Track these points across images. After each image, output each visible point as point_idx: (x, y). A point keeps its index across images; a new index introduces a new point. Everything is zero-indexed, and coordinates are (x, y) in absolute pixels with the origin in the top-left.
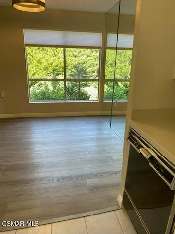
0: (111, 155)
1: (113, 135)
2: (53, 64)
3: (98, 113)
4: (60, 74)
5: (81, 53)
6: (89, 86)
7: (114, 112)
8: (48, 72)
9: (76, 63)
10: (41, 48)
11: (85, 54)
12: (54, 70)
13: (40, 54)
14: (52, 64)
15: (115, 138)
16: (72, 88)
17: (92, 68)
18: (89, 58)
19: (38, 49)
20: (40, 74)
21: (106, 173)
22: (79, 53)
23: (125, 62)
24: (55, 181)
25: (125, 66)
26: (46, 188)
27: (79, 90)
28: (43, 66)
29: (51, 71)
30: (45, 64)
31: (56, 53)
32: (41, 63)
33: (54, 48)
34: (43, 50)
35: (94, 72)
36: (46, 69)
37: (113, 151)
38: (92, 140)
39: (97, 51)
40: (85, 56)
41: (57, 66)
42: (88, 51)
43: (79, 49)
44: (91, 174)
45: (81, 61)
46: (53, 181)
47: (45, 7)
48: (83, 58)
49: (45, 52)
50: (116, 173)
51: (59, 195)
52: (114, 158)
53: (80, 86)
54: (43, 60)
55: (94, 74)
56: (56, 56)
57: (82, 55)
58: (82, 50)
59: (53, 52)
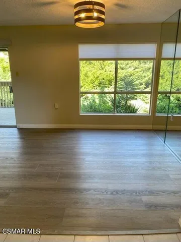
0: (167, 173)
1: (168, 152)
2: (100, 78)
3: (150, 127)
4: (106, 87)
5: (129, 66)
6: (136, 99)
7: (169, 127)
8: (95, 85)
9: (123, 75)
10: (88, 62)
11: (133, 66)
12: (100, 83)
13: (87, 68)
14: (98, 77)
15: (170, 155)
16: (119, 101)
17: (139, 81)
18: (136, 70)
19: (86, 63)
20: (87, 87)
21: (164, 192)
22: (126, 65)
23: (176, 74)
24: (109, 193)
25: (177, 78)
26: (100, 200)
27: (126, 103)
28: (90, 79)
29: (97, 84)
30: (92, 77)
31: (103, 66)
32: (88, 77)
33: (101, 61)
34: (90, 63)
35: (141, 84)
36: (93, 82)
37: (169, 169)
38: (144, 155)
39: (145, 63)
40: (133, 68)
41: (103, 79)
42: (136, 63)
43: (127, 61)
44: (146, 191)
45: (129, 73)
46: (107, 193)
47: (104, 22)
48: (131, 70)
49: (92, 65)
50: (175, 193)
51: (114, 208)
52: (171, 176)
53: (127, 99)
54: (90, 74)
55: (141, 86)
56: (103, 69)
57: (130, 67)
58: (130, 62)
59: (99, 65)
